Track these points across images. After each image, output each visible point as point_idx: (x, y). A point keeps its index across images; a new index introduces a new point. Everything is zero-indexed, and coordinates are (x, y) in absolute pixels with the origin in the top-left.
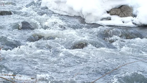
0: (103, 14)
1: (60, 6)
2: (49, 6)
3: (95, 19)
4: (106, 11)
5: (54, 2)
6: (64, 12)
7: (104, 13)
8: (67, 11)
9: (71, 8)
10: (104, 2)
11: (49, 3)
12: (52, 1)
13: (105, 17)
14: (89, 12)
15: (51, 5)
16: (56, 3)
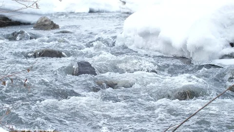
0: (223, 48)
1: (148, 42)
2: (129, 43)
3: (209, 57)
4: (228, 43)
5: (138, 36)
6: (156, 51)
7: (225, 47)
8: (161, 49)
9: (168, 44)
10: (226, 26)
11: (130, 39)
12: (134, 35)
13: (227, 54)
14: (198, 45)
15: (133, 41)
16: (141, 38)
